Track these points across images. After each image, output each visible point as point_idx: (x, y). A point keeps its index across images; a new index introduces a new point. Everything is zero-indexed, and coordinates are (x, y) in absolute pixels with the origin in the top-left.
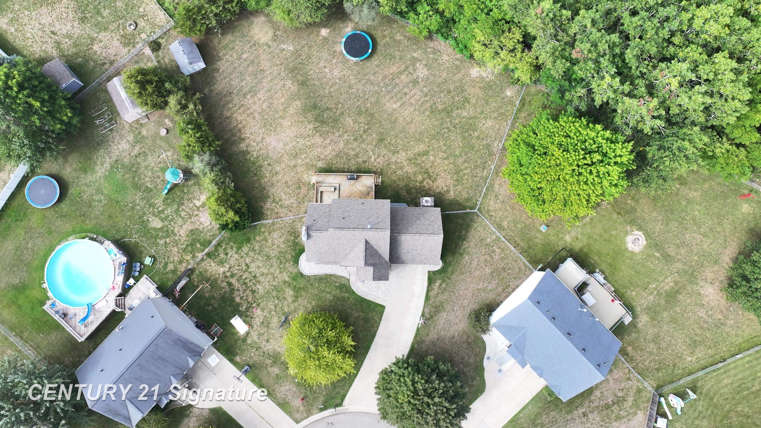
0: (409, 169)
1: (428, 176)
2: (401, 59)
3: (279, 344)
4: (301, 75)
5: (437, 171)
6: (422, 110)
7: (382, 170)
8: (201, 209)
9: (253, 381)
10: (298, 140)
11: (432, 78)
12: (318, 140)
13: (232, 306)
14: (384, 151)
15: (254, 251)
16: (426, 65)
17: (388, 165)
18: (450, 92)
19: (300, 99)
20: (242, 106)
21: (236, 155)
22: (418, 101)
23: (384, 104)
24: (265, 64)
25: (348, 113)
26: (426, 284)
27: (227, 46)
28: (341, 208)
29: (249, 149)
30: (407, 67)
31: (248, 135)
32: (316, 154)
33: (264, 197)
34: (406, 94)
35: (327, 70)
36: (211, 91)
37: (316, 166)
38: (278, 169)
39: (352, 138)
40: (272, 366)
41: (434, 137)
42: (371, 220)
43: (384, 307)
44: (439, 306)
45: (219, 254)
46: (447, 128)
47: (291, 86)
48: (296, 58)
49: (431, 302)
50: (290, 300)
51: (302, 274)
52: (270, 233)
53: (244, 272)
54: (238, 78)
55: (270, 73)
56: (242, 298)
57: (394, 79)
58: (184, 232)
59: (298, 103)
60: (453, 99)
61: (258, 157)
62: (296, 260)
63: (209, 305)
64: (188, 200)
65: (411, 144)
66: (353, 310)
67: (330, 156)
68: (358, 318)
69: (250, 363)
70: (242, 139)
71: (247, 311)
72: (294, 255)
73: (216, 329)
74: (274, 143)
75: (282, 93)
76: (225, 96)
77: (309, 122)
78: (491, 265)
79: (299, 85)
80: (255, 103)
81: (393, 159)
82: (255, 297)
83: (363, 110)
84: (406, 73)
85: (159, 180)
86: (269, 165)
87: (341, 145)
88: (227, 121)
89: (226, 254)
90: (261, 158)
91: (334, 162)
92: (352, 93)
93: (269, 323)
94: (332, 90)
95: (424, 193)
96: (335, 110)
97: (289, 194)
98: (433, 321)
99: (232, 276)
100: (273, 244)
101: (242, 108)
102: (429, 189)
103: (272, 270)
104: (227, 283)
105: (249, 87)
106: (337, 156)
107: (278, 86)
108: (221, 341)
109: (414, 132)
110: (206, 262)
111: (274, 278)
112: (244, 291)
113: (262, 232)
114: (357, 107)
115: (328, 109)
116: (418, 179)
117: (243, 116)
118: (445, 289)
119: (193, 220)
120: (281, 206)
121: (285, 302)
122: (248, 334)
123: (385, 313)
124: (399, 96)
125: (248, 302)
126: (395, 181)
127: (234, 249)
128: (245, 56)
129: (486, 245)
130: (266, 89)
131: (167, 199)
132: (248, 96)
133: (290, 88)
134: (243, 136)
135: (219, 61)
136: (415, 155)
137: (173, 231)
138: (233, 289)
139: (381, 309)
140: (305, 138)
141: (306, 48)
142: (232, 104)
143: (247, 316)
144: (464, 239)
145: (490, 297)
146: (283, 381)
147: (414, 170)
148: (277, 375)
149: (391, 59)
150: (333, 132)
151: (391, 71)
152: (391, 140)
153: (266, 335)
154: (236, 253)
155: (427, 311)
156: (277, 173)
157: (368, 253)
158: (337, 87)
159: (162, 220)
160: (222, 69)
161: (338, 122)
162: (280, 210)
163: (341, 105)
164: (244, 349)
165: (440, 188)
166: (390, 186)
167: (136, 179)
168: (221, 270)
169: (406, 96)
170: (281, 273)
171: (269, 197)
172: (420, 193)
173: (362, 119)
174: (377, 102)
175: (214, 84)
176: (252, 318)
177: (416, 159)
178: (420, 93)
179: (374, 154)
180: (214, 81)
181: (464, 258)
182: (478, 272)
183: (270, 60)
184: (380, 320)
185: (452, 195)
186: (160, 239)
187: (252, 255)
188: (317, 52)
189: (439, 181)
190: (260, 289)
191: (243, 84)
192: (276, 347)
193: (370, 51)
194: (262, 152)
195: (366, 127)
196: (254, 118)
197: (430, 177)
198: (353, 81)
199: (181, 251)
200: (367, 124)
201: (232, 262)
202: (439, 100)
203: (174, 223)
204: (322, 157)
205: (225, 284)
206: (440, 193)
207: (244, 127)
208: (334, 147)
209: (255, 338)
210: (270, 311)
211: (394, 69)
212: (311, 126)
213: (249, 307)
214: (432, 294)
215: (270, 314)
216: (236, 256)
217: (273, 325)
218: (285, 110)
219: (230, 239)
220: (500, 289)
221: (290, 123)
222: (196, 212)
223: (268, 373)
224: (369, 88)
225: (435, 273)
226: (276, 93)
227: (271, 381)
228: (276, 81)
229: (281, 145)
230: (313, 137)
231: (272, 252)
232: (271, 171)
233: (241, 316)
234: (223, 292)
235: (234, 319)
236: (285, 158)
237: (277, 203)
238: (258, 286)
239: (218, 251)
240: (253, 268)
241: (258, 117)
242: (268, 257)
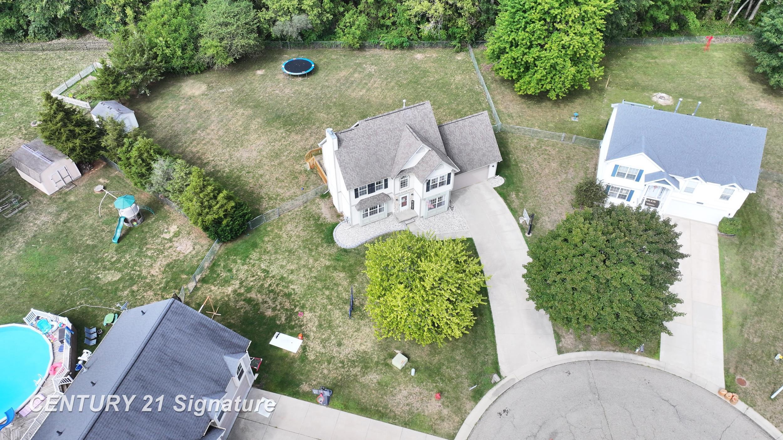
2: (346, 67)
3: (359, 341)
4: (251, 102)
6: (390, 88)
8: (175, 239)
9: (346, 408)
10: (273, 144)
11: (383, 69)
12: (295, 137)
13: (265, 324)
15: (268, 253)
16: (372, 64)
18: (407, 72)
19: (259, 117)
20: (195, 140)
22: (381, 84)
23: (350, 95)
24: (208, 106)
25: (317, 111)
26: (501, 200)
27: (158, 108)
29: (217, 169)
30: (355, 70)
31: (212, 159)
32: (300, 147)
33: (257, 200)
34: (366, 83)
35: (277, 92)
38: (261, 172)
40: (364, 374)
43: (471, 240)
45: (218, 275)
46: (423, 91)
47: (244, 112)
48: (240, 94)
49: (520, 214)
50: (345, 283)
51: (345, 251)
52: (281, 229)
53: (264, 279)
54: (180, 123)
55: (216, 110)
56: (274, 309)
57: (348, 79)
58: (157, 270)
60: (413, 74)
61: (231, 171)
62: (330, 239)
64: (153, 237)
69: (329, 385)
70: (206, 163)
71: (291, 321)
72: (323, 236)
73: (251, 361)
74: (245, 155)
75: (237, 119)
76: (170, 140)
77: (279, 129)
78: (553, 160)
79: (252, 108)
80: (209, 134)
82: (293, 300)
83: (331, 104)
84: (357, 72)
85: (104, 234)
86: (248, 172)
89: (230, 270)
90: (236, 170)
92: (312, 98)
93: (330, 322)
94: (290, 102)
96: (301, 113)
97: (286, 186)
98: (539, 230)
99: (249, 290)
100: (290, 237)
101: (195, 142)
103: (302, 262)
104: (245, 300)
105: (196, 126)
107: (230, 116)
108: (266, 375)
110: (203, 289)
111: (310, 270)
112: (274, 300)
113: (269, 231)
114: (323, 104)
115: (292, 114)
117: (198, 147)
118: (525, 197)
119: (166, 253)
120: (282, 200)
121: (340, 288)
122: (304, 348)
123: (477, 245)
124: (360, 87)
125: (287, 310)
127: (239, 261)
128: (182, 108)
129: (534, 149)
130: (216, 121)
131: (120, 247)
132: (199, 132)
135: (153, 119)
137: (139, 276)
138: (257, 304)
140: (280, 140)
141: (247, 85)
142: (182, 142)
143: (292, 328)
146: (393, 387)
148: (379, 383)
149: (336, 69)
150: (309, 127)
153: (333, 337)
154: (243, 265)
156: (261, 176)
158: (293, 99)
159: (120, 270)
161: (310, 119)
162: (283, 204)
163: (305, 109)
164: (309, 371)
167: (69, 243)
168: (229, 290)
169: (367, 85)
170: (316, 260)
171: (263, 198)
173: (334, 110)
174: (342, 96)
175: (153, 136)
176: (301, 326)
178: (379, 80)
180: (153, 134)
181: (522, 166)
182: (546, 170)
183: (212, 103)
184: (476, 253)
186: (122, 291)
187: (267, 258)
188: (260, 84)
190: (297, 288)
191: (188, 125)
192: (357, 347)
193: (313, 65)
194: (234, 166)
195: (342, 113)
196: (212, 145)
198: (308, 91)
199: (159, 292)
201: (241, 276)
202: (401, 79)
203: (139, 267)
205: (242, 303)
207: (203, 154)
208: (317, 136)
209: (319, 348)
210: (324, 307)
211: (343, 73)
213: (291, 315)
214: (514, 205)
215: (326, 311)
216: (246, 267)
217: (337, 322)
218: (246, 129)
219: (228, 254)
220: (582, 172)
221: (257, 136)
222: (168, 245)
223: (364, 386)
224: (327, 90)
225: (502, 187)
226: (230, 121)
227: (375, 394)
228: (225, 114)
229: (255, 153)
230: (288, 137)
231: (292, 245)
232: (254, 176)
233: (283, 330)
234: (242, 313)
235: (274, 338)
236: (265, 161)
237: (276, 199)
238: (292, 287)
239: (216, 271)
240: (274, 270)
241: (216, 142)
242: (291, 252)
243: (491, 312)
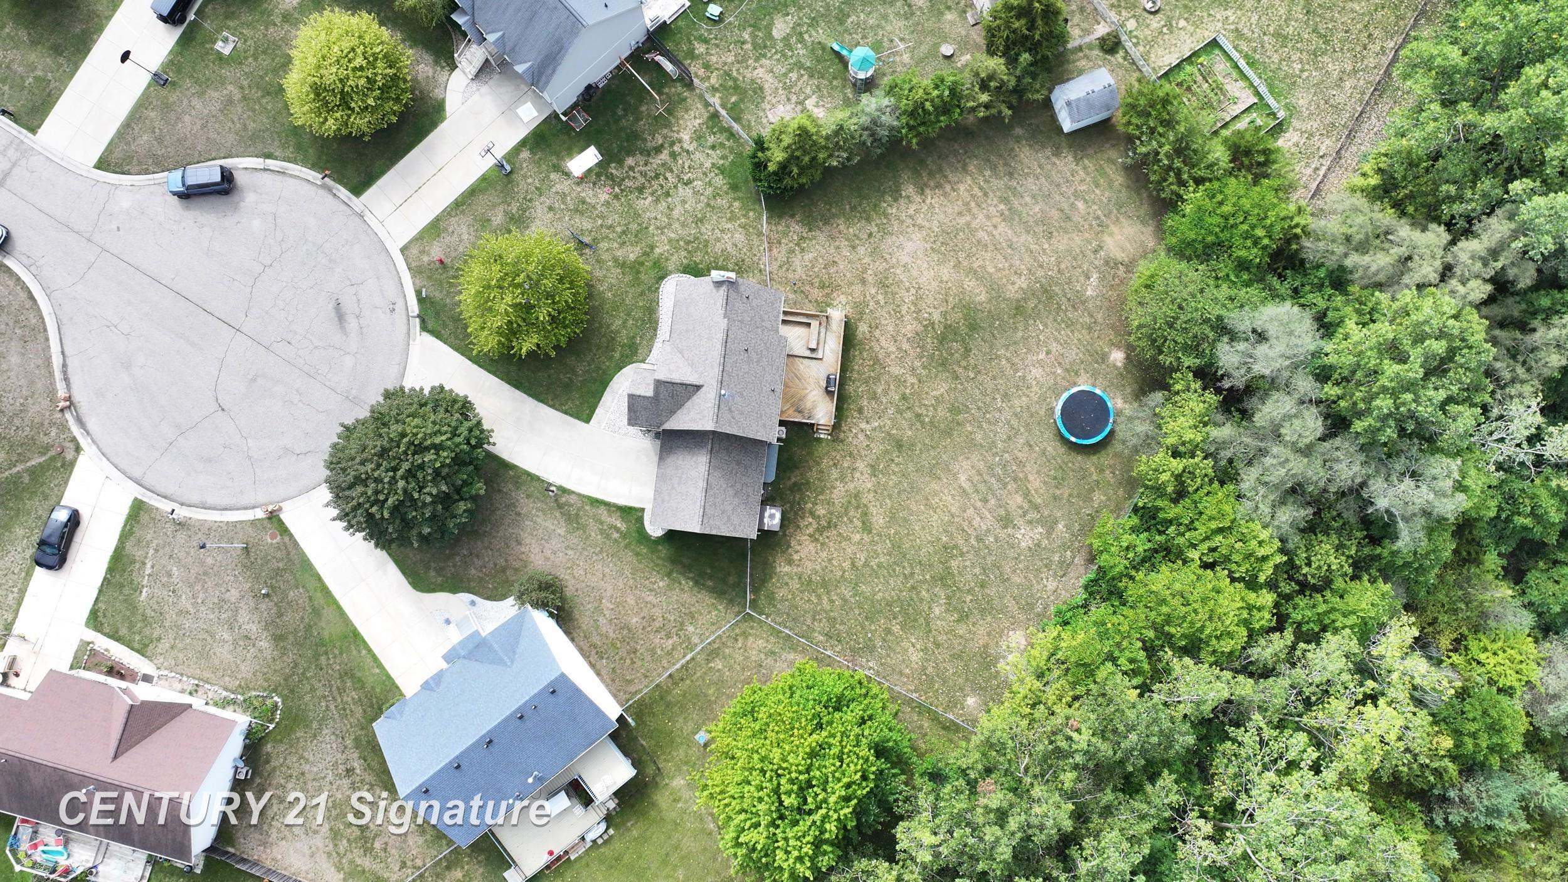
0: (839, 493)
1: (824, 527)
2: (1055, 498)
3: (543, 228)
4: (1036, 306)
5: (831, 544)
6: (952, 529)
7: (842, 441)
8: (799, 108)
9: (484, 178)
10: (913, 291)
11: (1012, 553)
12: (910, 327)
13: (619, 151)
14: (877, 448)
15: (714, 197)
16: (1038, 545)
17: (851, 454)
18: (982, 586)
19: (990, 301)
20: (986, 194)
21: (895, 177)
22: (970, 523)
23: (968, 458)
24: (1062, 242)
25: (955, 388)
26: (622, 502)
27: (1104, 174)
28: (767, 349)
29: (902, 201)
30: (1036, 508)
31: (928, 202)
32: (883, 322)
33: (810, 223)
34: (985, 501)
35: (1042, 356)
36: (1018, 140)
37: (860, 320)
38: (861, 250)
39: (908, 391)
40: (506, 213)
41: (897, 546)
42: (737, 399)
43: (588, 421)
44: (578, 523)
45: (714, 134)
46: (912, 574)
47: (1017, 286)
48: (1069, 299)
49: (587, 508)
50: (619, 253)
51: (662, 278)
52: (743, 227)
53: (678, 176)
54: (1040, 190)
55: (1044, 250)
56: (631, 168)
57: (1015, 480)
58: (761, 75)
59: (983, 297)
60: (969, 591)
61: (886, 215)
62: (689, 269)
63: (625, 110)
64: (818, 86)
65: (888, 501)
66: (589, 365)
67: (877, 348)
68: (574, 373)
69: (514, 176)
70: (922, 190)
71: (607, 177)
73: (582, 120)
74: (909, 246)
75: (1004, 269)
76: (1006, 164)
77: (944, 314)
78: (644, 628)
79: (1018, 301)
80: (988, 217)
81: (860, 465)
82: (631, 192)
83: (960, 418)
84: (1026, 506)
85: (858, 37)
86: (870, 235)
87: (896, 370)
88: (959, 165)
89: (713, 147)
90: (885, 221)
91: (865, 354)
92: (994, 399)
93: (582, 213)
94: (1004, 362)
95: (791, 515)
96: (964, 363)
97: (813, 267)
98: (551, 509)
99: (673, 155)
100: (722, 231)
101: (980, 194)
102: (798, 527)
103: (676, 225)
104: (662, 145)
105: (1020, 208)
106: (876, 361)
107: (1018, 262)
108: (559, 127)
109: (909, 509)
110: (703, 111)
111: (662, 229)
112: (644, 174)
113: (747, 212)
114: (967, 407)
115: (968, 350)
116: (818, 507)
117: (966, 194)
118: (608, 537)
119: (781, 92)
120: (791, 251)
121: (616, 245)
122: (568, 174)
123: (577, 421)
124: (982, 487)
125: (623, 180)
126: (818, 464)
127: (721, 162)
128: (1080, 205)
129: (682, 624)
130: (1015, 240)
131: (823, 49)
132: (1002, 207)
133: (1013, 284)
134: (928, 191)
135: (1075, 157)
136: (865, 506)
137: (764, 55)
138: (649, 155)
139: (585, 416)
140: (915, 305)
141: (1088, 320)
142: (990, 177)
143: (598, 175)
144: (696, 583)
146: (477, 230)
147: (836, 502)
148: (489, 220)
149: (1055, 478)
150: (922, 358)
151: (1031, 478)
152: (897, 464)
153: (563, 207)
154: (713, 164)
155: (572, 499)
156: (854, 247)
157: (680, 389)
158: (1009, 372)
159: (786, 39)
160: (1058, 162)
161: (940, 369)
162: (784, 249)
163: (972, 375)
164: (540, 166)
165: (799, 548)
166: (810, 454)
168: (686, 136)
169: (981, 500)
170: (670, 241)
171: (810, 230)
172: (792, 509)
173: (942, 412)
174: (972, 445)
175: (1031, 146)
176: (594, 184)
177: (857, 507)
178: (984, 527)
179: (874, 429)
180: (1037, 147)
181: (662, 580)
182: (633, 602)
183: (1069, 251)
184: (566, 413)
185: (783, 568)
186: (752, 33)
187: (706, 193)
188: (1079, 340)
189: (811, 547)
190: (644, 203)
191: (1028, 199)
192: (538, 223)
193: (1073, 439)
194: (896, 223)
195: (927, 420)
196: (960, 214)
197: (821, 530)
198: (1017, 402)
199: (726, 68)
200: (931, 423)
201: (698, 156)
202: (968, 563)
203: (779, 60)
204: (877, 333)
205: (660, 142)
206: (789, 546)
207: (945, 195)
208: (893, 356)
209: (558, 187)
210: (603, 217)
211: (1035, 482)
212: (936, 317)
213: (613, 181)
214: (602, 511)
215: (597, 216)
216: (708, 165)
217: (577, 220)
218: (971, 271)
219: (739, 155)
220: (596, 639)
221: (945, 279)
222: (794, 98)
223: (494, 206)
224: (1002, 431)
225: (640, 520)
226: (1005, 258)
227: (481, 210)
228: (1027, 259)
229: (905, 259)
230: (916, 319)
231: (709, 227)
232: (858, 238)
233: (601, 165)
234: (646, 136)
235: (596, 152)
236: (880, 265)
237: (798, 245)
238: (650, 199)
239: (721, 133)
240: (684, 192)
241: (962, 221)
242: (700, 221)
243: (489, 372)
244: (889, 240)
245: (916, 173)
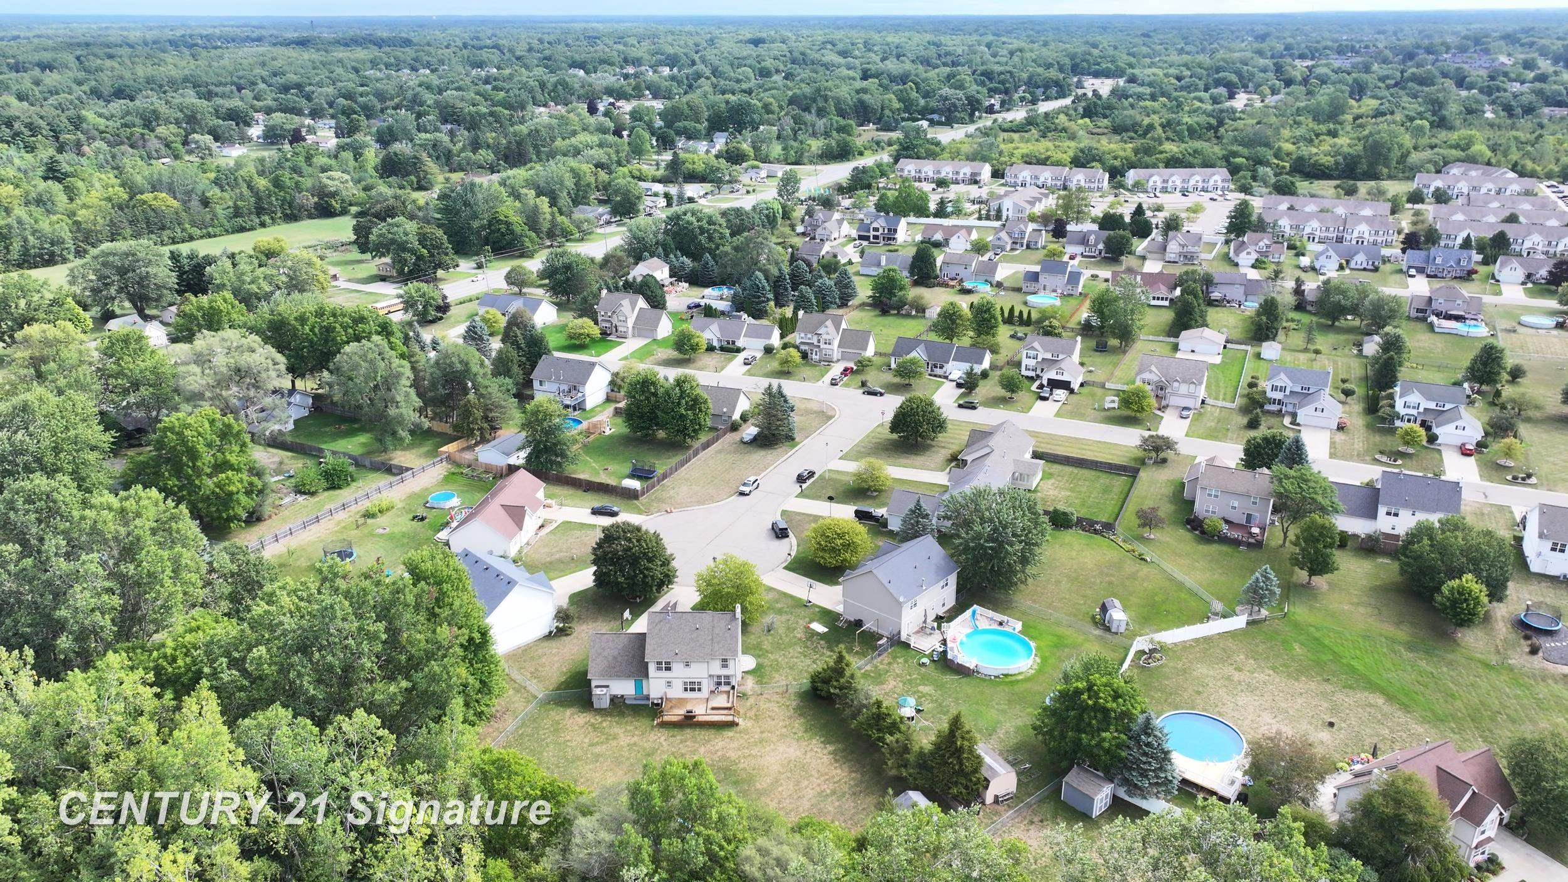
0: (617, 730)
1: (594, 726)
5: (583, 730)
7: (653, 726)
9: (800, 599)
10: (759, 754)
12: (732, 755)
13: (827, 639)
14: (647, 746)
17: (645, 734)
29: (822, 745)
31: (824, 757)
32: (735, 742)
33: (799, 710)
37: (736, 732)
38: (784, 730)
40: (783, 608)
41: (578, 758)
42: (668, 626)
50: (766, 642)
51: (753, 656)
52: (790, 683)
56: (818, 643)
58: (891, 683)
59: (759, 787)
61: (811, 739)
62: (759, 665)
63: (853, 638)
65: (611, 752)
67: (716, 741)
69: (804, 608)
70: (832, 754)
71: (811, 636)
72: (762, 669)
73: (842, 624)
74: (790, 750)
75: (781, 795)
76: (861, 792)
77: (744, 769)
78: (539, 664)
80: (819, 785)
81: (636, 739)
82: (804, 644)
86: (795, 733)
87: (702, 750)
88: (854, 769)
90: (806, 739)
91: (712, 734)
93: (787, 630)
95: (603, 712)
97: (769, 712)
100: (786, 676)
101: (836, 780)
102: (595, 715)
103: (786, 660)
106: (709, 741)
108: (836, 618)
109: (604, 762)
111: (784, 656)
112: (816, 647)
113: (800, 683)
116: (608, 723)
117: (834, 773)
120: (778, 703)
121: (771, 641)
122: (809, 624)
125: (810, 641)
126: (637, 721)
129: (539, 678)
132: (828, 791)
134: (832, 756)
136: (608, 743)
137: (904, 684)
138: (828, 648)
140: (749, 756)
142: (850, 784)
143: (812, 633)
144: (563, 682)
145: (546, 644)
146: (772, 601)
147: (611, 730)
148: (778, 603)
153: (790, 623)
156: (785, 727)
159: (919, 691)
162: (779, 700)
164: (812, 615)
165: (582, 717)
166: (644, 716)
170: (776, 659)
171: (794, 709)
172: (608, 712)
176: (806, 632)
177: (607, 739)
179: (660, 743)
182: (554, 660)
185: (568, 712)
186: (918, 678)
189: (582, 722)
190: (798, 649)
191: (837, 803)
194: (806, 744)
196: (819, 771)
197: (592, 725)
199: (891, 670)
204: (727, 740)
206: (583, 713)
207: (831, 764)
208: (712, 748)
209: (801, 622)
210: (787, 636)
212: (742, 766)
213: (809, 638)
215: (787, 634)
217: (783, 628)
218: (777, 780)
220: (536, 648)
221: (770, 768)
223: (786, 603)
227: (783, 601)
229: (781, 749)
230: (740, 757)
231: (787, 672)
232: (792, 728)
233: (818, 634)
234: (840, 646)
235: (825, 631)
236: (775, 739)
237: (783, 704)
238: (801, 651)
241: (814, 773)
242: (791, 668)
244: (794, 743)
245: (844, 750)
